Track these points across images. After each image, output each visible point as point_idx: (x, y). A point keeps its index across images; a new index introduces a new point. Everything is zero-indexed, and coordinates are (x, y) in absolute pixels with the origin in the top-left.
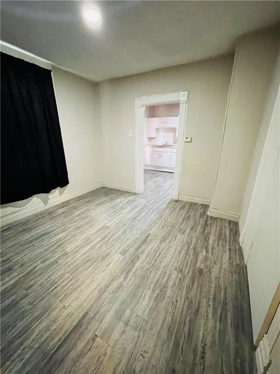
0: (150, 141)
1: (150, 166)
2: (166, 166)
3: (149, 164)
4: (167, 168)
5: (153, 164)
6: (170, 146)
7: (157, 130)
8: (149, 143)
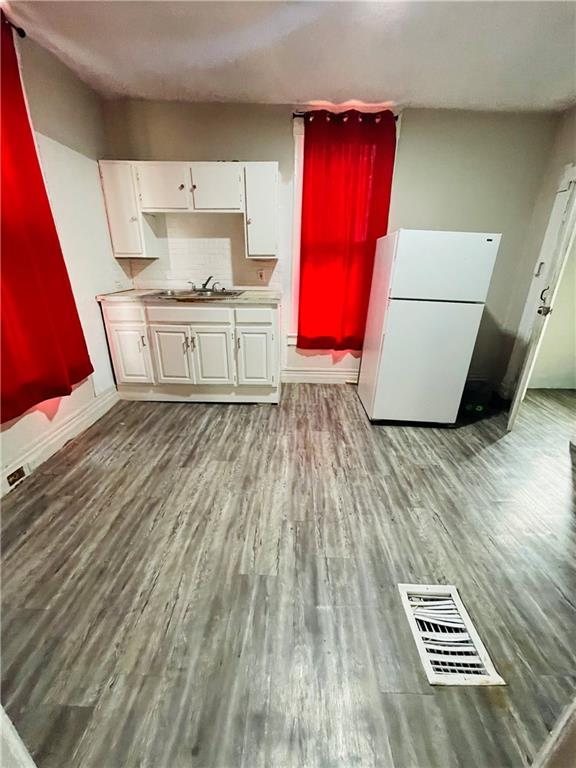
0: (131, 275)
1: (149, 385)
2: (225, 381)
3: (143, 380)
4: (228, 388)
5: (163, 379)
6: (225, 293)
7: (157, 222)
8: (128, 283)
